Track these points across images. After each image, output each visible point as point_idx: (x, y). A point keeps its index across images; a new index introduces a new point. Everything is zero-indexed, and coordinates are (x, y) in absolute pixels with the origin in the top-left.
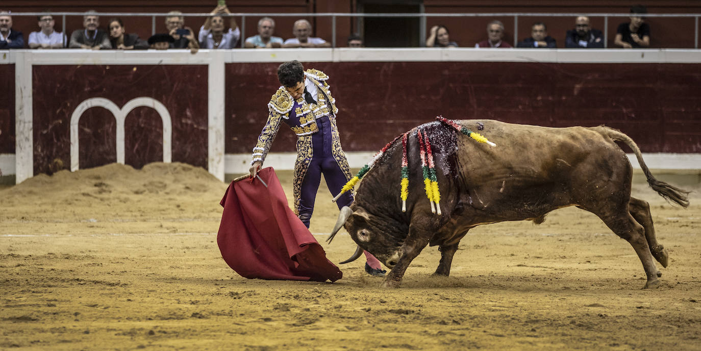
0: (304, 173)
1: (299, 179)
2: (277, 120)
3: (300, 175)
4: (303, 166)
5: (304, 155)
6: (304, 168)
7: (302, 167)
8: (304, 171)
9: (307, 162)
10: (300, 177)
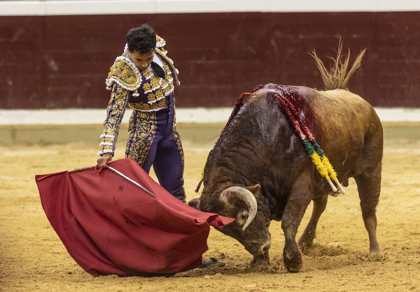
0: (147, 151)
1: (141, 158)
2: (124, 98)
3: (141, 154)
4: (146, 143)
5: (147, 131)
6: (147, 146)
7: (144, 145)
8: (146, 149)
9: (150, 139)
10: (142, 156)
